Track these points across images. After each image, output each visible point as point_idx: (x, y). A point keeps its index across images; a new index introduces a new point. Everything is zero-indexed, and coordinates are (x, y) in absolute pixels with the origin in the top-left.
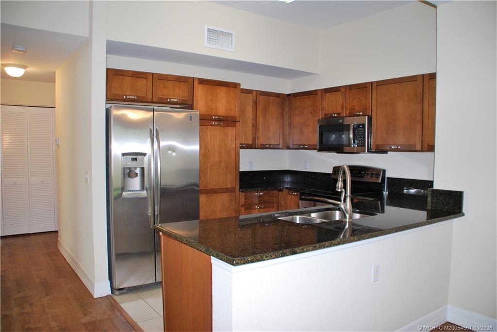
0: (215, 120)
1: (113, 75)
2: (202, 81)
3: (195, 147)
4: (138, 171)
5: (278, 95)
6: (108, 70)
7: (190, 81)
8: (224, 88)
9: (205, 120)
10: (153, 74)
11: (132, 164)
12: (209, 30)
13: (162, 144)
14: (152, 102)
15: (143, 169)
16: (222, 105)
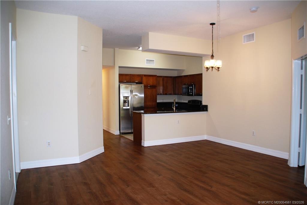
0: (149, 87)
1: (120, 75)
2: (145, 75)
3: (143, 95)
4: (127, 101)
5: (171, 77)
6: (119, 74)
7: (141, 76)
8: (152, 77)
9: (146, 87)
10: (131, 74)
11: (126, 99)
12: (147, 60)
13: (134, 94)
14: (131, 82)
15: (128, 101)
16: (151, 82)
